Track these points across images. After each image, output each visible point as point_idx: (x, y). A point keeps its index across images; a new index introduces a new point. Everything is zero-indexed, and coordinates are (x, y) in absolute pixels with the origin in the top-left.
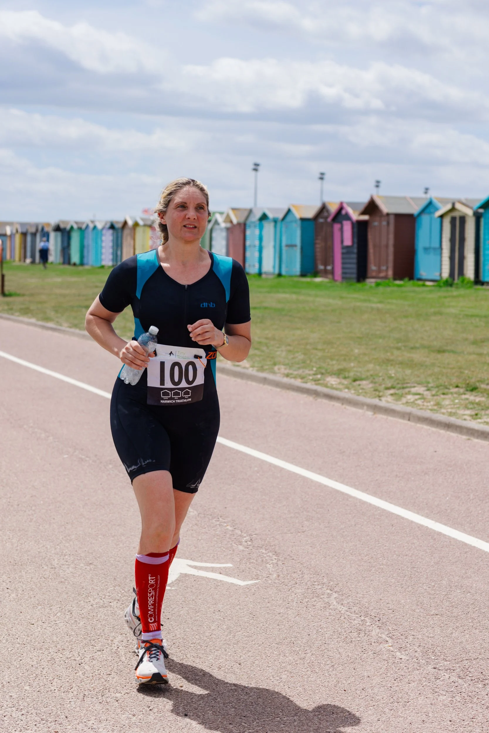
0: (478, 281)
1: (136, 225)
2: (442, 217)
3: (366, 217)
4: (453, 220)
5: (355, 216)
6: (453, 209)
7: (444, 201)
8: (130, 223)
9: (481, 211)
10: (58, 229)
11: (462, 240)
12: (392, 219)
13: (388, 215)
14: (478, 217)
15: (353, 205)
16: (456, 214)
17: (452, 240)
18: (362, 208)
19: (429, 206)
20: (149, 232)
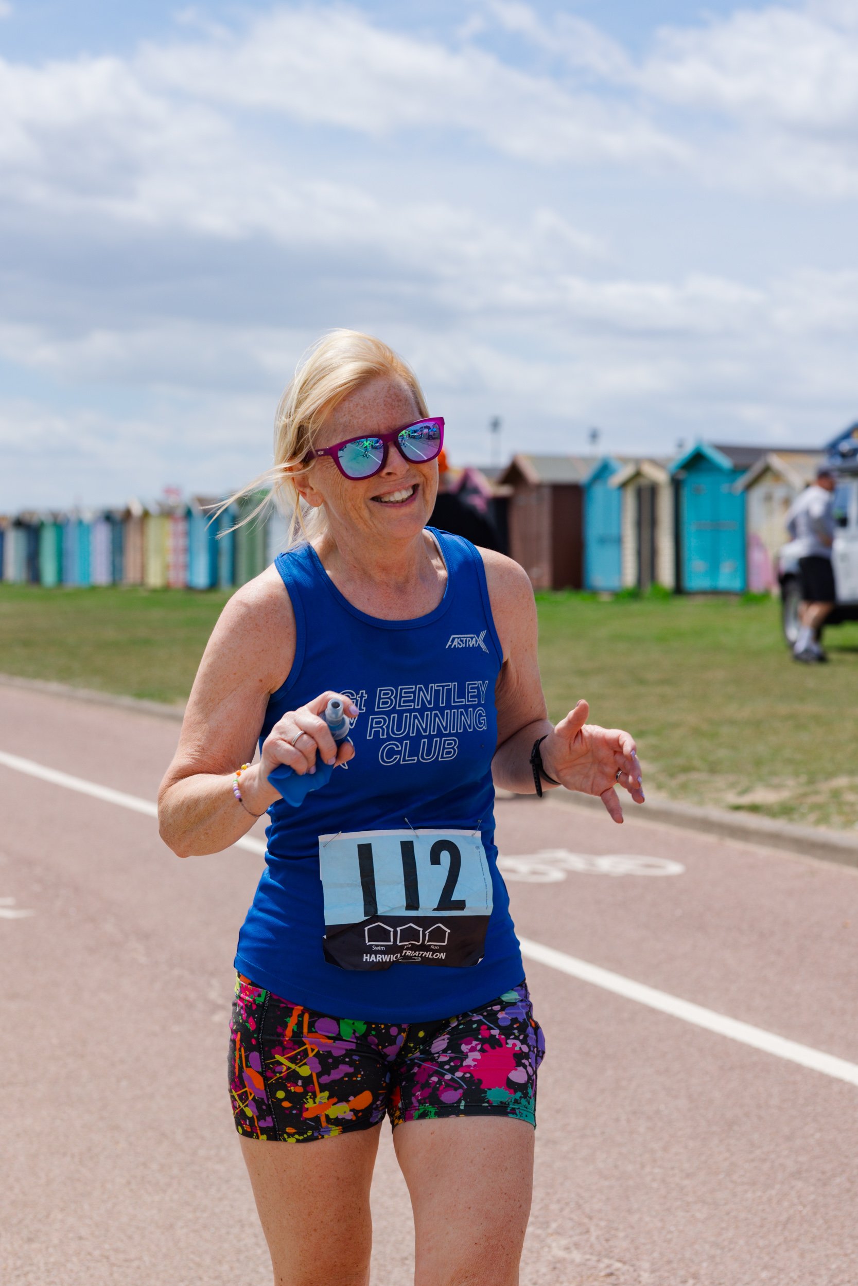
0: (679, 590)
1: (146, 514)
2: (624, 485)
3: (505, 491)
4: (639, 493)
5: (488, 487)
6: (638, 474)
7: (625, 460)
8: (137, 510)
9: (682, 476)
10: (19, 523)
11: (653, 523)
12: (546, 494)
13: (539, 487)
14: (677, 484)
15: (486, 471)
16: (643, 482)
17: (639, 524)
18: (498, 475)
19: (604, 470)
20: (169, 526)
